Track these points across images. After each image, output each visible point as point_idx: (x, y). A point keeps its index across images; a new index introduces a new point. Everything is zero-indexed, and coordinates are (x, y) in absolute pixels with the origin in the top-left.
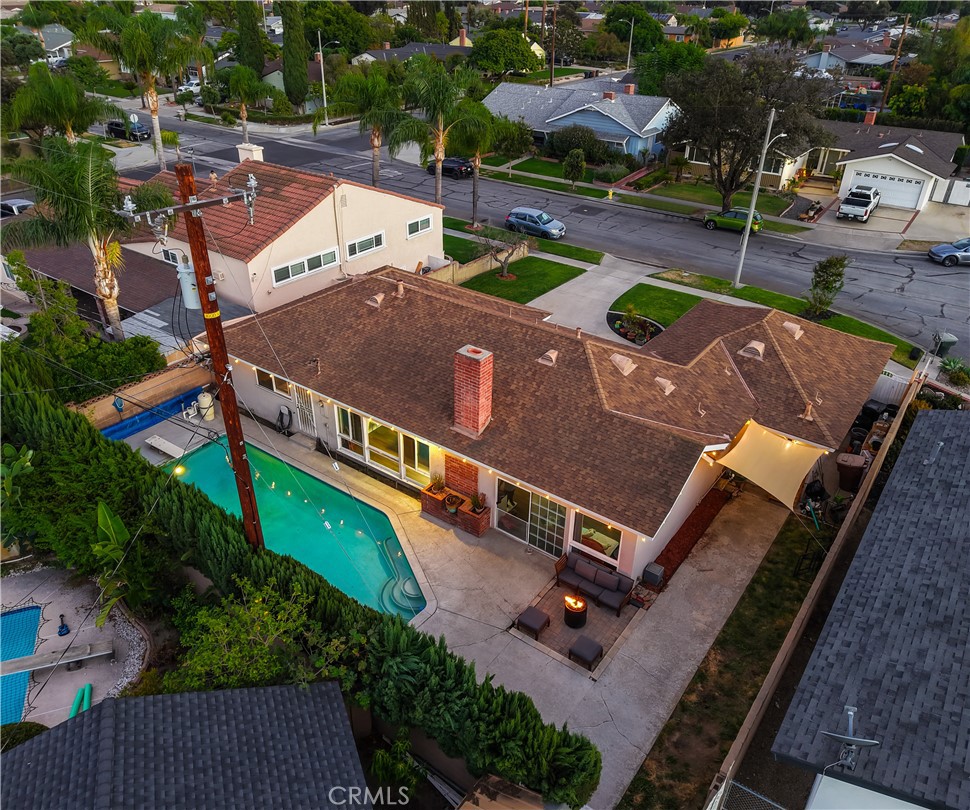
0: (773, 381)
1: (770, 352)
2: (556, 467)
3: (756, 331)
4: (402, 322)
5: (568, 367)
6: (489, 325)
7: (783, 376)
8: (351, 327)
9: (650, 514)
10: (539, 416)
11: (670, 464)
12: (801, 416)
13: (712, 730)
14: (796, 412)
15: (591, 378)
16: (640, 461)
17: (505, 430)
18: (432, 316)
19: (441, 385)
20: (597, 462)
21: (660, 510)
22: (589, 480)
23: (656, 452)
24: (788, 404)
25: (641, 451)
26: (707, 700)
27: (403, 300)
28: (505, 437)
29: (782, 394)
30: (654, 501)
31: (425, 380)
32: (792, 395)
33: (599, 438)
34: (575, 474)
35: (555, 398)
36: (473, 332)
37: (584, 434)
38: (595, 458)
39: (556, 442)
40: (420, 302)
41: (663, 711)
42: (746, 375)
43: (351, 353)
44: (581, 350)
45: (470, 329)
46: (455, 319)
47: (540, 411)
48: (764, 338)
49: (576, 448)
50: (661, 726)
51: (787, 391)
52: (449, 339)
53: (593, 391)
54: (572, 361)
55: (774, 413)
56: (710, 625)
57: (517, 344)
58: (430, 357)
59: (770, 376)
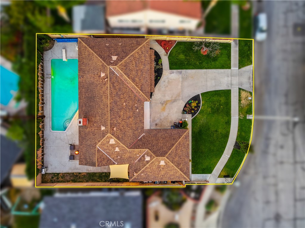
0: (141, 165)
1: (148, 162)
2: (84, 143)
3: (153, 157)
4: (100, 87)
5: (102, 133)
6: (106, 109)
7: (143, 166)
8: (94, 75)
9: (82, 163)
10: (91, 134)
11: (91, 162)
12: (135, 173)
13: (72, 178)
14: (135, 172)
15: (101, 139)
16: (90, 157)
17: (86, 129)
18: (104, 93)
19: (90, 109)
20: (87, 150)
21: (84, 164)
22: (84, 150)
23: (92, 159)
24: (136, 169)
25: (92, 156)
26: (77, 176)
27: (105, 82)
28: (85, 130)
29: (138, 168)
30: (85, 162)
31: (90, 104)
32: (139, 169)
33: (91, 148)
34: (84, 147)
35: (95, 135)
36: (103, 106)
37: (91, 144)
38: (88, 149)
39: (88, 140)
40: (106, 87)
41: (70, 171)
42: (141, 159)
43: (89, 81)
44: (107, 134)
45: (104, 105)
46: (105, 99)
47: (92, 133)
48: (151, 159)
49: (88, 144)
50: (68, 172)
51: (140, 168)
52: (100, 102)
53: (99, 141)
54: (104, 133)
55: (133, 167)
56: (90, 170)
57: (104, 119)
58: (95, 101)
59: (142, 164)
